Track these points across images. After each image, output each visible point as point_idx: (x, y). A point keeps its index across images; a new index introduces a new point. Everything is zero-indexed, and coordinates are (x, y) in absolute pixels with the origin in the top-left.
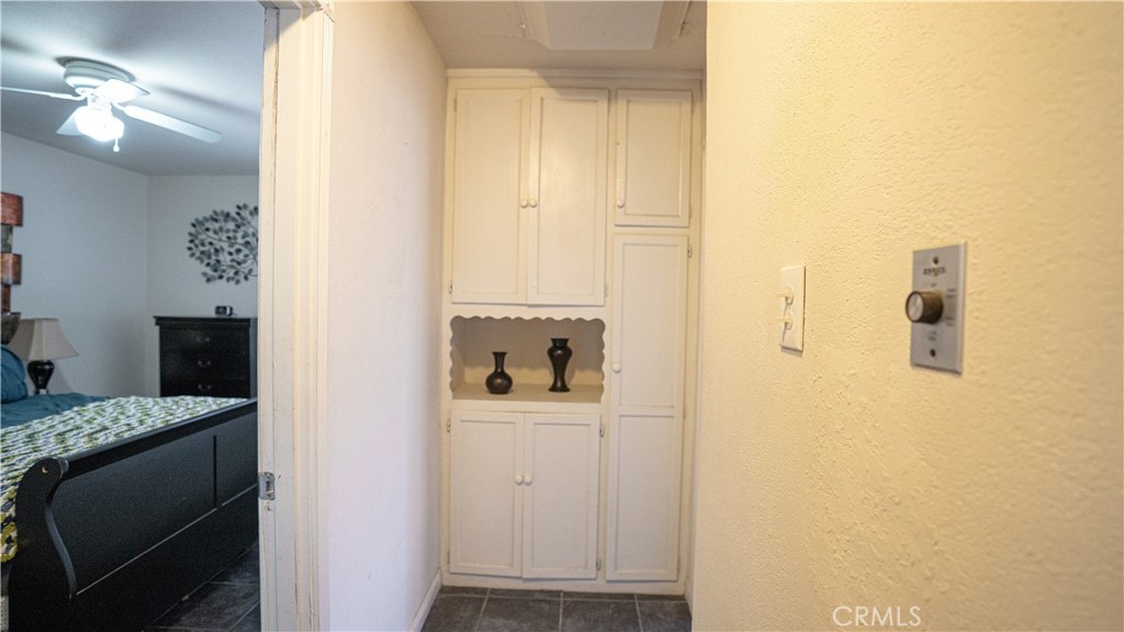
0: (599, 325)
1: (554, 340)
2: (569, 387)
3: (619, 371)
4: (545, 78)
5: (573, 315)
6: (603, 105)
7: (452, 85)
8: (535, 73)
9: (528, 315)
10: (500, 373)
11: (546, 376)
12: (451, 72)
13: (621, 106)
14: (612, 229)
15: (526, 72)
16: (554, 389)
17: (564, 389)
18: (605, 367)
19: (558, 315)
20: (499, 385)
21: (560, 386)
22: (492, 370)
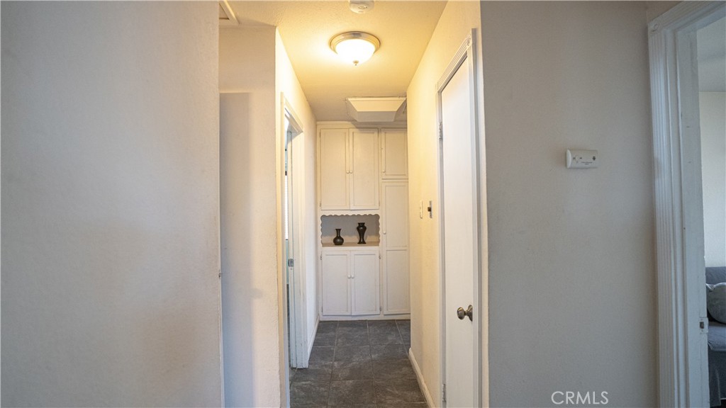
0: (377, 217)
1: (359, 224)
2: (366, 241)
3: (385, 234)
4: (354, 125)
5: (368, 213)
6: (376, 134)
7: (319, 127)
8: (350, 123)
9: (350, 213)
10: (338, 237)
11: (356, 238)
12: (318, 123)
13: (383, 135)
14: (381, 181)
15: (347, 122)
16: (360, 243)
17: (364, 243)
18: (380, 232)
19: (362, 213)
20: (338, 241)
21: (362, 242)
22: (335, 236)
